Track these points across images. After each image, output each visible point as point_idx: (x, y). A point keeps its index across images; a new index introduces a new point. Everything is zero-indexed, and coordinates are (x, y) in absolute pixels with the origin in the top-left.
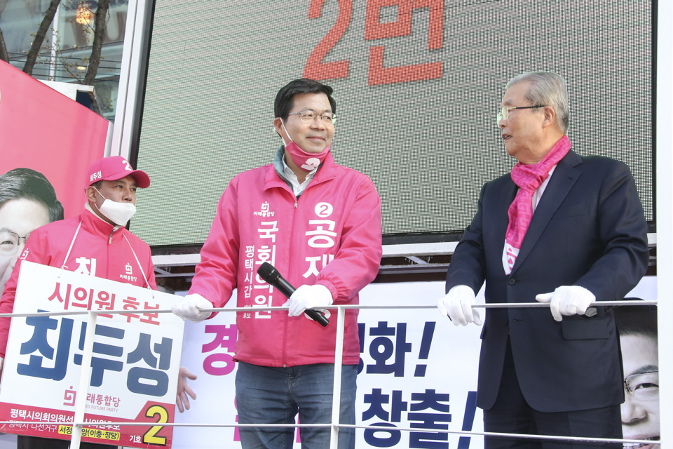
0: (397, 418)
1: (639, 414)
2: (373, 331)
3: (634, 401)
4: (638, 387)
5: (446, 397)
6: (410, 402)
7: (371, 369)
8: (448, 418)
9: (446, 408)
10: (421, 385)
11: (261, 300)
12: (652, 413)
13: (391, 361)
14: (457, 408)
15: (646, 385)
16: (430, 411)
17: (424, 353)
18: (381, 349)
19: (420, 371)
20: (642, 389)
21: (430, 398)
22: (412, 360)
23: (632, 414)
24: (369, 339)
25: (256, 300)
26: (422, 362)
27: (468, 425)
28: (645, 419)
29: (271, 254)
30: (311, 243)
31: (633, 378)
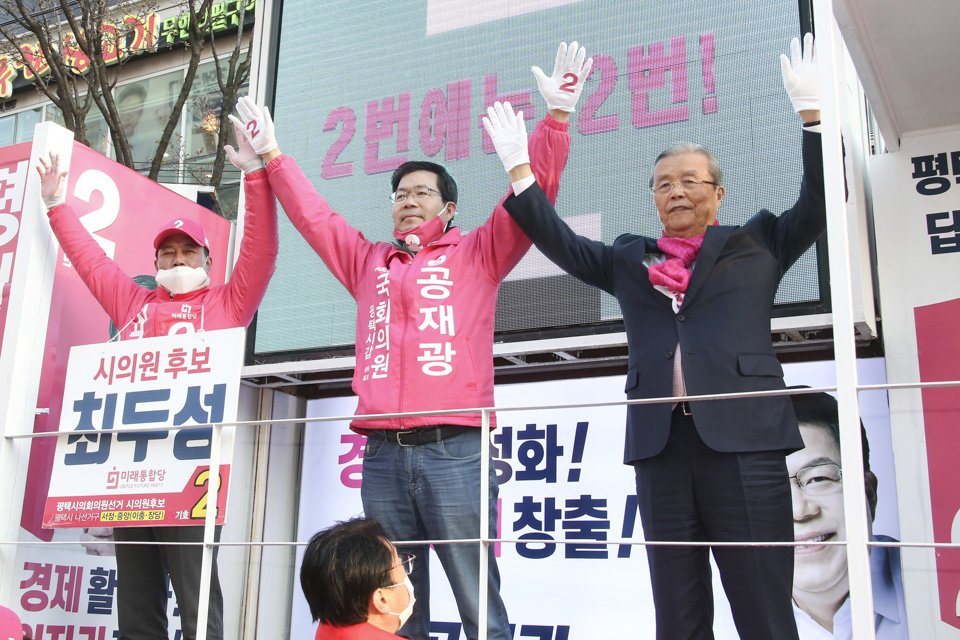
0: (550, 526)
1: (811, 510)
2: (521, 435)
3: (806, 497)
4: (809, 482)
5: (603, 503)
6: (564, 509)
7: (521, 476)
8: (606, 525)
9: (604, 514)
10: (575, 491)
11: (379, 359)
12: (825, 508)
13: (542, 466)
14: (616, 514)
15: (818, 479)
16: (586, 518)
17: (577, 456)
18: (531, 454)
19: (574, 476)
20: (814, 484)
21: (586, 504)
22: (564, 464)
23: (804, 511)
24: (516, 444)
25: (376, 360)
26: (576, 466)
27: (628, 531)
28: (818, 515)
29: (386, 309)
30: (424, 292)
31: (804, 472)
